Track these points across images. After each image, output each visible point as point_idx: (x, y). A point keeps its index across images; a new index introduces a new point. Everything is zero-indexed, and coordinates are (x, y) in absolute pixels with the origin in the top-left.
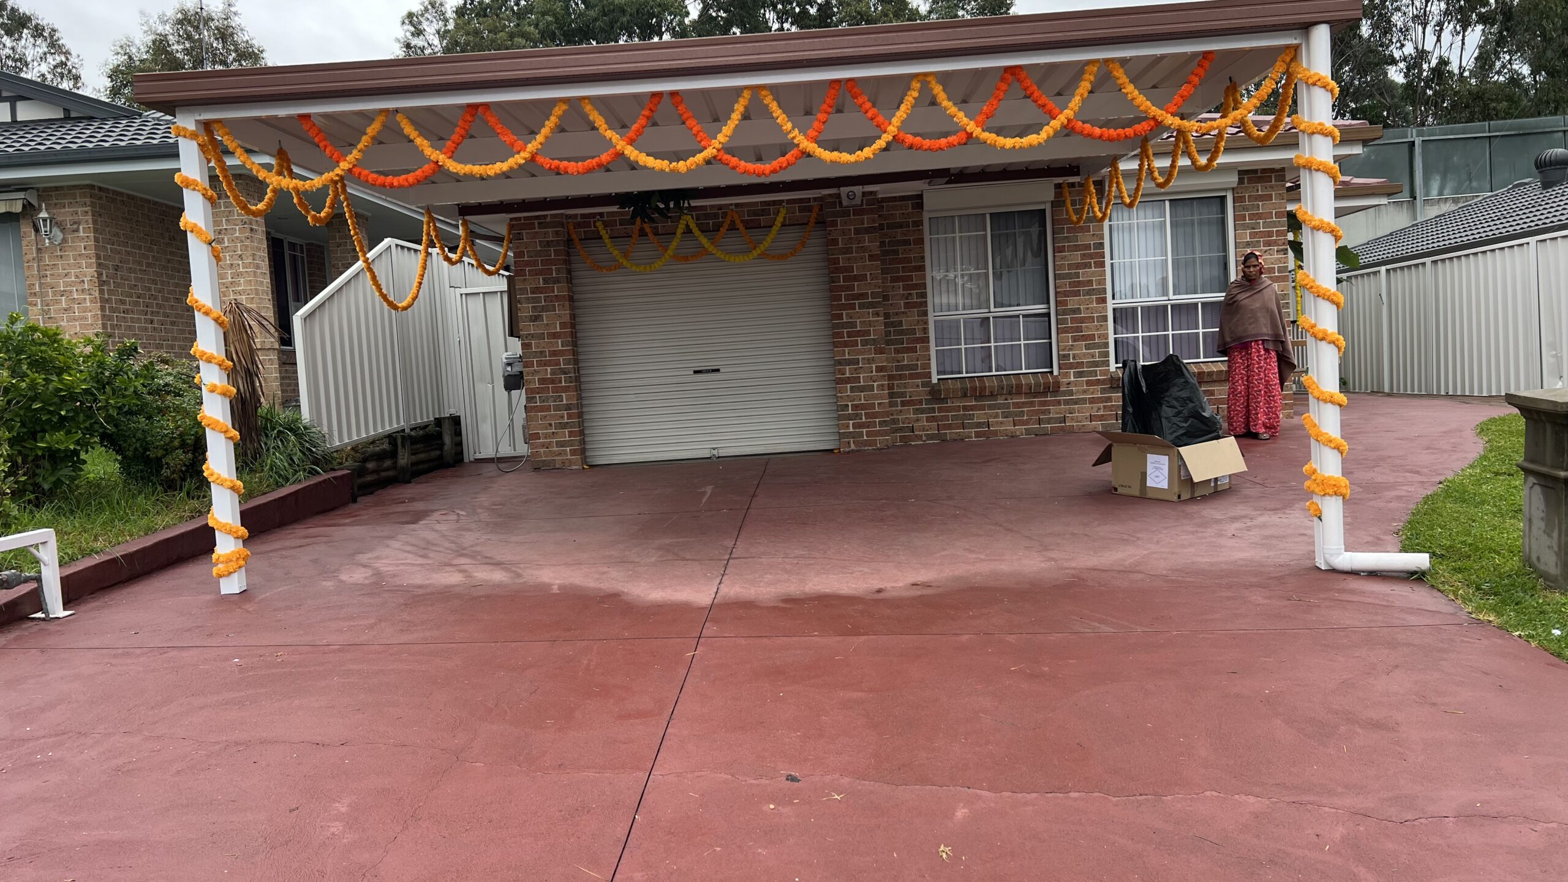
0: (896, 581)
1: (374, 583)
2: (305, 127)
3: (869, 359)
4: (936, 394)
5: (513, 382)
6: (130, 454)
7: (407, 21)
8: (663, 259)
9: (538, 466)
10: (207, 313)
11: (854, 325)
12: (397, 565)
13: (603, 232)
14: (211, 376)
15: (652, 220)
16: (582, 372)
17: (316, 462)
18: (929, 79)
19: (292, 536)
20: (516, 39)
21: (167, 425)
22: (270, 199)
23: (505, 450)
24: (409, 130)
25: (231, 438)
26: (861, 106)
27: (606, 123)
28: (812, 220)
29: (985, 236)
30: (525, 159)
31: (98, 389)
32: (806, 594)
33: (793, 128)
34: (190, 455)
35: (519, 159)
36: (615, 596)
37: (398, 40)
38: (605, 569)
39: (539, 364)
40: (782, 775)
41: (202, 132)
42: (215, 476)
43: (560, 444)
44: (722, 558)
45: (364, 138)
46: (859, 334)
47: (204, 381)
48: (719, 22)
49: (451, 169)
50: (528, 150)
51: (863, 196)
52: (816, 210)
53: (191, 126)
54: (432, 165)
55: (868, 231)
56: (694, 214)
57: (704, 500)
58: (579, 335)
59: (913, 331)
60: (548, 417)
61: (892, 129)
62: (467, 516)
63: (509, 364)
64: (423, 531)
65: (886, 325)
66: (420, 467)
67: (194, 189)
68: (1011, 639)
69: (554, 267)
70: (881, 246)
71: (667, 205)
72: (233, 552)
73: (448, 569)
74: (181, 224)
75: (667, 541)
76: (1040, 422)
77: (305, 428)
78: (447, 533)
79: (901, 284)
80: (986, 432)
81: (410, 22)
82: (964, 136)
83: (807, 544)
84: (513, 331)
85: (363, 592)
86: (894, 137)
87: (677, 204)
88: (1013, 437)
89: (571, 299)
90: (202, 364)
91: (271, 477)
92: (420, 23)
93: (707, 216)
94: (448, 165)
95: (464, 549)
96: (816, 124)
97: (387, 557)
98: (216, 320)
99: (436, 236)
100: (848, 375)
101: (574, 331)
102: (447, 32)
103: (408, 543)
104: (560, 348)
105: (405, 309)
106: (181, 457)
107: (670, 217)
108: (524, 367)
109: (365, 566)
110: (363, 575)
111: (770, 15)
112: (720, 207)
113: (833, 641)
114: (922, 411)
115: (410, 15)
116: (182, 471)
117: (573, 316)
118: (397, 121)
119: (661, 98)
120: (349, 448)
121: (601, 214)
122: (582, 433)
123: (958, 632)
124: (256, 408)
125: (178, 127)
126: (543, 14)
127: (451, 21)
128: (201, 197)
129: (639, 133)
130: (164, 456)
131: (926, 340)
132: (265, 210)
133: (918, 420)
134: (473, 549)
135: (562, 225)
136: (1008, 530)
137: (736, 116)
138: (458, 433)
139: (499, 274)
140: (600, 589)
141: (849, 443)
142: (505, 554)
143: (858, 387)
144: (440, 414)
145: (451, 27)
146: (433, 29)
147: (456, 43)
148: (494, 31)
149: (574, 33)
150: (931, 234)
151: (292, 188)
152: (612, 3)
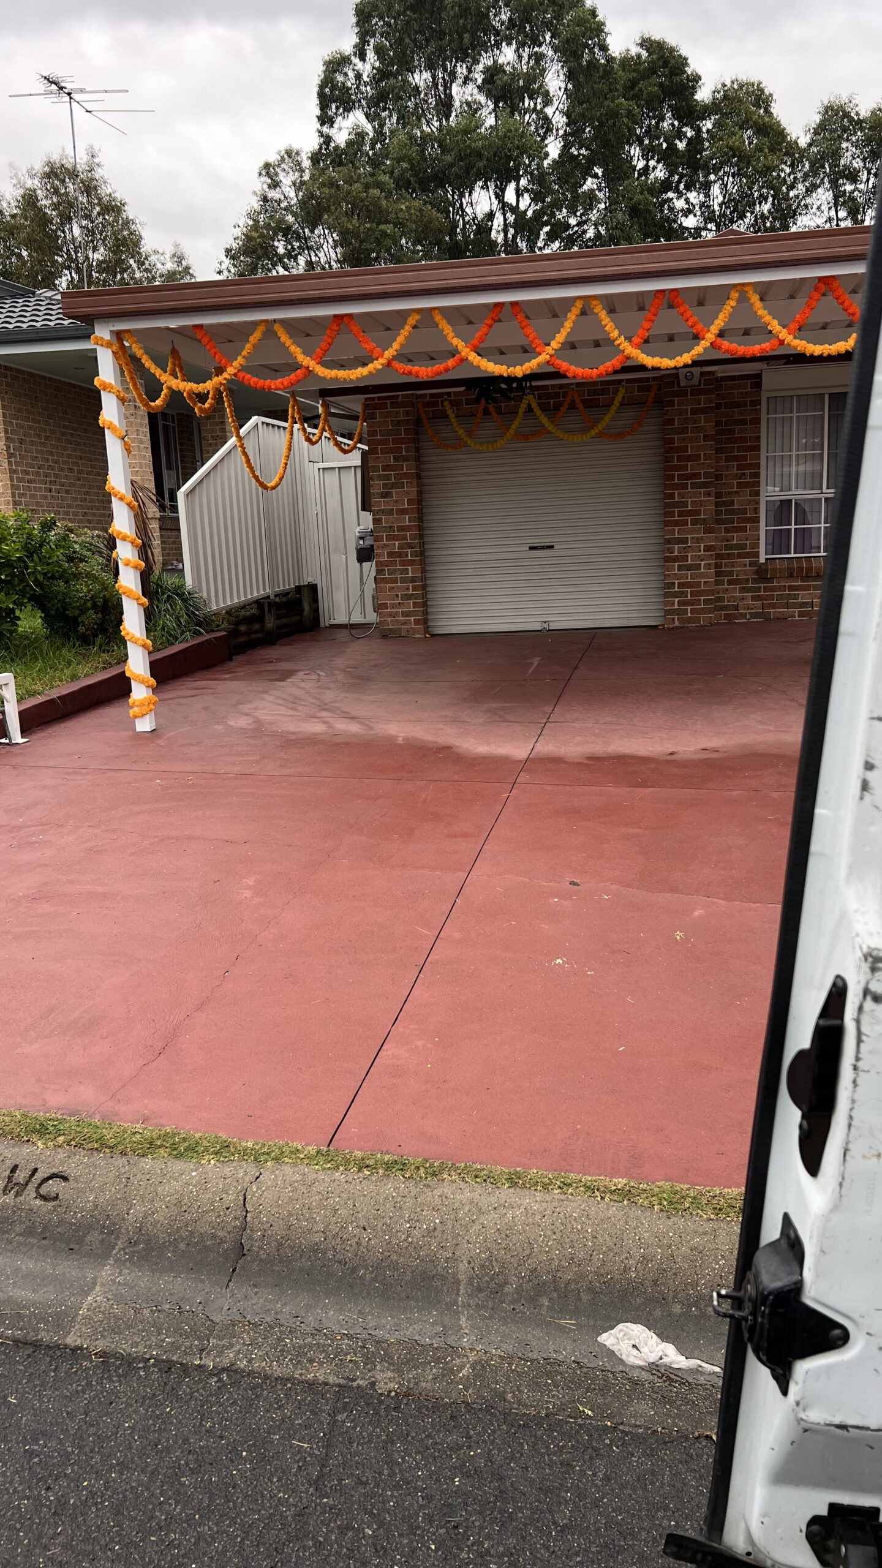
0: (688, 747)
1: (256, 729)
2: (199, 336)
3: (697, 539)
4: (763, 574)
5: (364, 555)
6: (53, 612)
7: (264, 173)
8: (505, 438)
9: (385, 634)
10: (121, 499)
11: (685, 504)
12: (273, 715)
13: (449, 412)
14: (125, 552)
15: (496, 400)
16: (426, 546)
17: (199, 624)
18: (746, 289)
19: (183, 687)
21: (82, 589)
22: (166, 395)
23: (357, 618)
24: (285, 338)
25: (142, 604)
26: (682, 314)
27: (453, 331)
28: (650, 399)
29: (823, 416)
30: (382, 364)
31: (27, 557)
33: (619, 336)
34: (100, 615)
35: (377, 365)
36: (448, 748)
37: (255, 193)
38: (441, 726)
39: (388, 538)
40: (567, 881)
41: (115, 341)
42: (131, 635)
43: (406, 614)
44: (540, 721)
45: (248, 346)
46: (690, 513)
47: (120, 556)
48: (580, 161)
49: (321, 373)
50: (385, 356)
51: (701, 375)
52: (655, 387)
53: (107, 336)
54: (303, 370)
55: (704, 411)
56: (536, 393)
57: (531, 671)
58: (425, 511)
59: (745, 511)
60: (395, 589)
61: (710, 336)
62: (325, 676)
63: (361, 538)
64: (290, 688)
65: (717, 504)
66: (284, 630)
67: (110, 392)
69: (404, 446)
70: (716, 426)
71: (509, 385)
72: (145, 698)
73: (316, 720)
74: (100, 422)
75: (495, 705)
77: (189, 594)
78: (311, 691)
79: (735, 463)
80: (810, 612)
81: (267, 173)
82: (775, 342)
84: (365, 506)
85: (248, 735)
86: (711, 344)
87: (519, 385)
89: (419, 477)
90: (118, 541)
92: (276, 174)
93: (548, 393)
94: (317, 370)
95: (326, 704)
96: (640, 331)
97: (263, 709)
98: (129, 504)
99: (299, 416)
100: (676, 554)
101: (420, 509)
102: (303, 183)
103: (279, 697)
104: (407, 523)
105: (274, 488)
106: (92, 617)
107: (513, 397)
108: (375, 541)
109: (247, 715)
110: (246, 722)
112: (560, 387)
113: (624, 791)
114: (749, 590)
115: (267, 166)
116: (94, 629)
117: (420, 493)
118: (275, 331)
119: (502, 308)
120: (224, 612)
121: (449, 394)
122: (425, 604)
123: (731, 788)
124: (150, 575)
125: (96, 337)
126: (399, 160)
127: (307, 171)
128: (115, 398)
129: (482, 340)
130: (80, 615)
131: (757, 520)
132: (162, 405)
133: (743, 599)
134: (333, 705)
135: (413, 405)
137: (568, 324)
138: (315, 600)
139: (356, 449)
140: (436, 742)
141: (673, 619)
142: (359, 710)
143: (685, 566)
144: (299, 582)
145: (306, 177)
146: (289, 180)
147: (312, 196)
148: (349, 181)
149: (429, 180)
150: (768, 414)
151: (187, 389)
152: (469, 146)
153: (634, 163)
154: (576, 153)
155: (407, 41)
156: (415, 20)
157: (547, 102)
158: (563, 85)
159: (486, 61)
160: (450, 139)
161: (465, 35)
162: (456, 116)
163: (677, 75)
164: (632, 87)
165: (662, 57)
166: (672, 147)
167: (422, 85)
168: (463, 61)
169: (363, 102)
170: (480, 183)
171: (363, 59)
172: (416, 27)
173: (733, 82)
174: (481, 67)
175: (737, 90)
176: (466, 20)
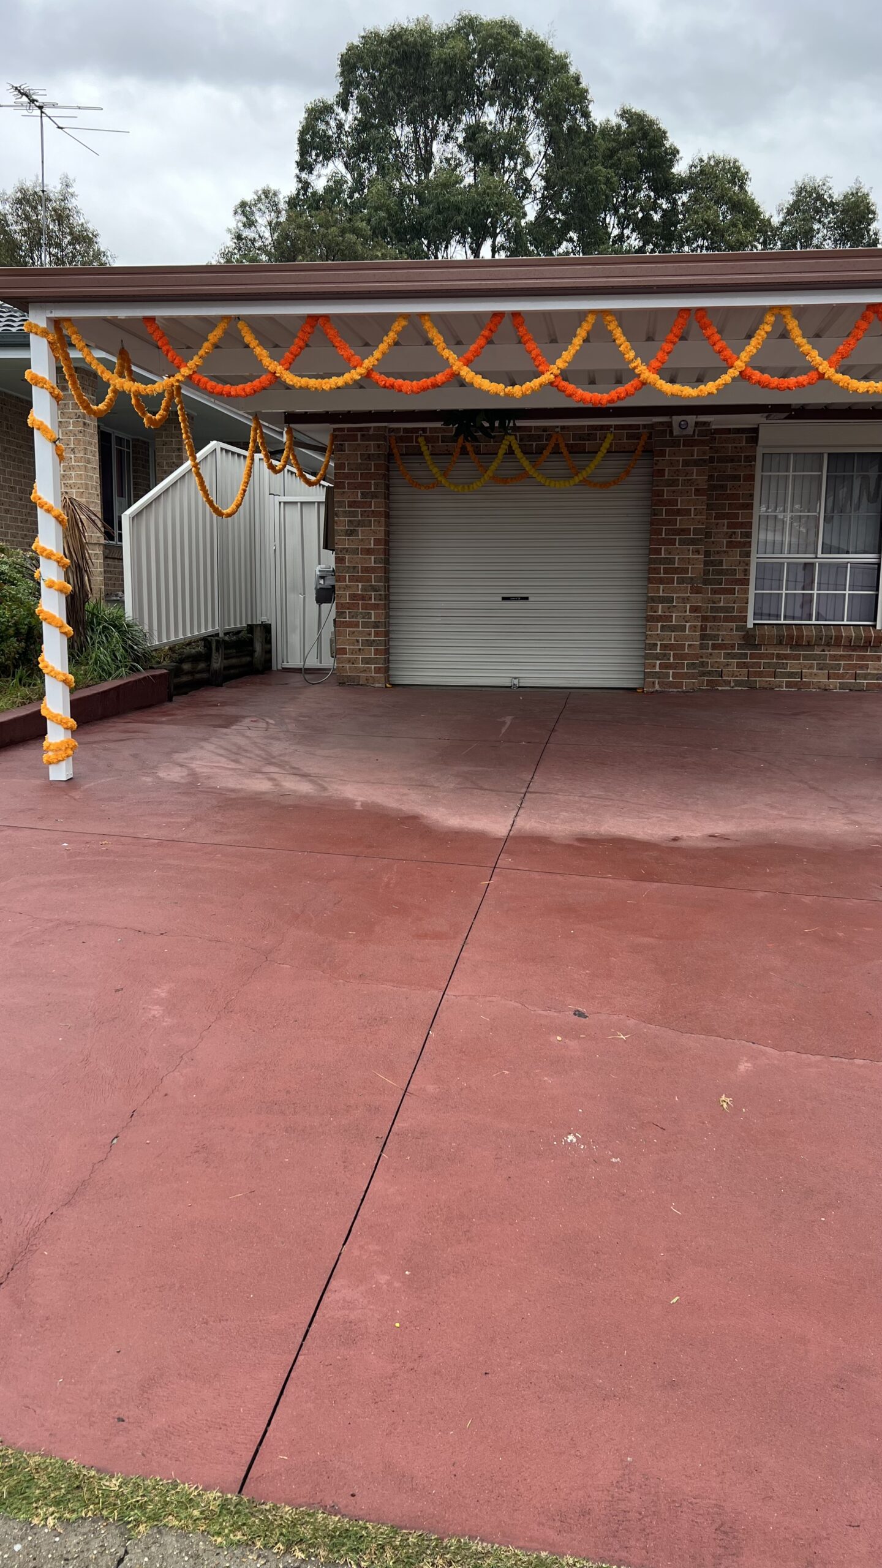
0: (693, 831)
1: (190, 783)
2: (150, 330)
3: (683, 598)
4: (750, 639)
5: (324, 595)
7: (239, 211)
8: (482, 480)
9: (343, 681)
10: (48, 511)
11: (671, 561)
12: (211, 767)
13: (424, 448)
14: (50, 573)
15: (475, 439)
16: (392, 590)
17: (137, 659)
18: (784, 313)
19: (111, 729)
20: (347, 235)
22: (111, 399)
23: (312, 662)
24: (249, 338)
25: (65, 633)
26: (709, 338)
27: (444, 342)
28: (640, 448)
29: (820, 477)
30: (360, 375)
32: (601, 835)
33: (636, 358)
34: (23, 644)
35: (355, 375)
36: (414, 818)
37: (229, 231)
38: (405, 791)
39: (351, 579)
40: (570, 1009)
41: (52, 330)
42: (50, 669)
43: (366, 661)
44: (518, 790)
45: (206, 344)
46: (676, 571)
47: (43, 577)
48: (556, 225)
49: (287, 381)
50: (364, 365)
51: (696, 426)
52: (644, 437)
53: (43, 324)
54: (269, 376)
55: (696, 463)
56: (518, 434)
57: (503, 731)
58: (391, 552)
59: (734, 572)
60: (356, 633)
61: (740, 364)
62: (275, 725)
63: (322, 577)
64: (234, 736)
65: (706, 563)
66: (232, 671)
67: (42, 387)
68: (807, 900)
69: (373, 482)
70: (708, 480)
71: (492, 424)
72: (62, 742)
73: (259, 776)
74: (29, 422)
75: (466, 769)
76: (856, 677)
77: (128, 626)
78: (257, 741)
79: (726, 521)
80: (799, 684)
81: (243, 212)
82: (814, 375)
83: (604, 785)
84: (328, 543)
85: (180, 791)
86: (741, 373)
87: (502, 424)
88: (826, 690)
89: (387, 516)
90: (41, 559)
91: (95, 670)
92: (252, 213)
93: (531, 438)
94: (285, 376)
95: (274, 758)
96: (660, 354)
97: (201, 759)
98: (57, 518)
99: (261, 443)
100: (660, 613)
101: (387, 548)
102: (278, 224)
103: (221, 747)
104: (373, 565)
105: (229, 515)
106: (14, 645)
107: (494, 437)
108: (337, 581)
109: (182, 766)
110: (180, 774)
111: (611, 220)
112: (545, 429)
113: (625, 885)
114: (734, 656)
115: (243, 205)
116: (15, 658)
117: (388, 533)
118: (238, 329)
119: (502, 318)
120: (167, 648)
121: (424, 430)
122: (387, 652)
123: (753, 888)
124: (84, 604)
125: (30, 324)
126: (377, 209)
127: (284, 212)
128: (48, 395)
129: (477, 354)
131: (746, 582)
132: (106, 410)
133: (727, 665)
134: (282, 758)
135: (385, 439)
136: (814, 788)
137: (577, 341)
138: (268, 641)
139: (320, 485)
140: (401, 810)
141: (654, 683)
142: (311, 767)
143: (669, 626)
144: (252, 621)
145: (283, 219)
146: (265, 220)
147: (287, 237)
148: (325, 225)
149: (406, 230)
150: (762, 471)
151: (133, 389)
152: (448, 200)
153: (610, 230)
154: (552, 216)
155: (391, 94)
156: (400, 74)
157: (528, 162)
158: (543, 149)
159: (467, 119)
160: (429, 192)
161: (449, 92)
162: (435, 173)
163: (655, 147)
164: (611, 157)
165: (642, 129)
166: (647, 218)
167: (403, 139)
168: (445, 119)
169: (344, 152)
170: (457, 238)
171: (345, 109)
172: (400, 80)
173: (709, 159)
174: (462, 126)
175: (713, 166)
176: (451, 76)
